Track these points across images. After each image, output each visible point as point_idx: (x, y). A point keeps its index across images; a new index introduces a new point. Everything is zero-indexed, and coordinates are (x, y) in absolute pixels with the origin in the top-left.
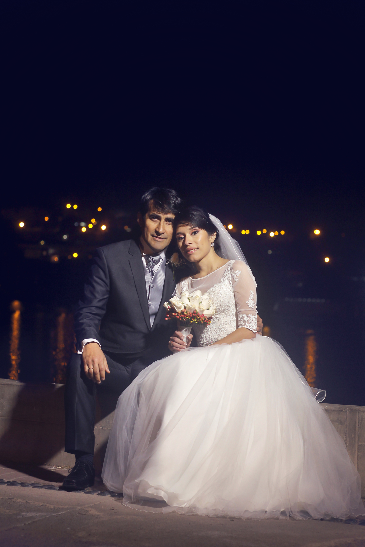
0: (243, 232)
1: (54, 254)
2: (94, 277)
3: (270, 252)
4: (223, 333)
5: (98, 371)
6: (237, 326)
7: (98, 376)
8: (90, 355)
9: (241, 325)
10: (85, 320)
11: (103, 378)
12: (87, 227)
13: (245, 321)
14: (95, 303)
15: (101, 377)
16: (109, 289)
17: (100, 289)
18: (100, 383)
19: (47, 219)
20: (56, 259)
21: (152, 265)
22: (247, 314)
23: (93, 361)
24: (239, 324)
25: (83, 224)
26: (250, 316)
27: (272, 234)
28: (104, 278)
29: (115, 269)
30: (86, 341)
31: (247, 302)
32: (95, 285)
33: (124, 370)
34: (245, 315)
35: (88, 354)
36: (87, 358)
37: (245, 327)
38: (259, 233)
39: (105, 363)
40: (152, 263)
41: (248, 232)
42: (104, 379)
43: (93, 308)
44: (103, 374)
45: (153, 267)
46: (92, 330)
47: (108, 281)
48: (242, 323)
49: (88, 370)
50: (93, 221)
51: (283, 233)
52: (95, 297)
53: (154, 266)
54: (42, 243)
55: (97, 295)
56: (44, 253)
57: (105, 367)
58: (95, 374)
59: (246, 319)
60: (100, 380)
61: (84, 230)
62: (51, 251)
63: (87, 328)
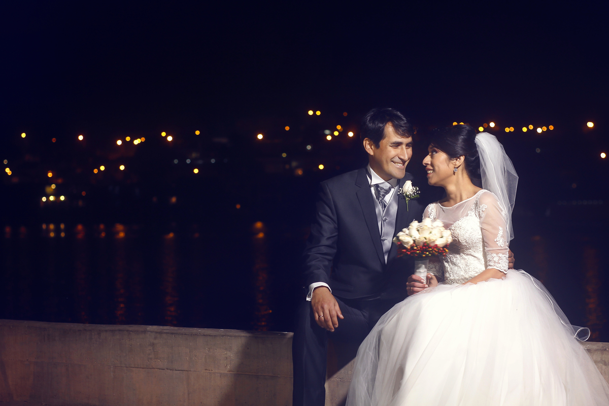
0: (507, 130)
1: (297, 167)
2: (320, 214)
3: (538, 150)
4: (471, 270)
5: (329, 317)
6: (486, 266)
7: (331, 323)
8: (319, 301)
9: (491, 266)
10: (313, 263)
11: (336, 324)
12: (332, 135)
13: (495, 262)
14: (324, 242)
15: (334, 324)
16: (336, 226)
17: (328, 227)
18: (333, 331)
19: (287, 128)
20: (300, 172)
21: (382, 195)
22: (497, 254)
23: (323, 308)
24: (488, 264)
25: (327, 132)
26: (500, 255)
27: (539, 130)
28: (330, 214)
29: (342, 204)
30: (315, 285)
31: (495, 240)
32: (321, 222)
33: (360, 315)
34: (495, 255)
35: (317, 301)
36: (316, 305)
37: (495, 267)
38: (525, 129)
39: (337, 307)
40: (382, 193)
41: (512, 129)
42: (337, 326)
43: (322, 248)
44: (336, 319)
45: (384, 198)
46: (321, 272)
47: (335, 218)
48: (492, 264)
49: (318, 318)
50: (339, 127)
51: (551, 128)
52: (323, 235)
53: (384, 196)
54: (284, 155)
55: (325, 234)
56: (287, 167)
57: (337, 312)
58: (326, 321)
59: (496, 259)
60: (333, 327)
61: (329, 138)
62: (294, 164)
63: (316, 271)
